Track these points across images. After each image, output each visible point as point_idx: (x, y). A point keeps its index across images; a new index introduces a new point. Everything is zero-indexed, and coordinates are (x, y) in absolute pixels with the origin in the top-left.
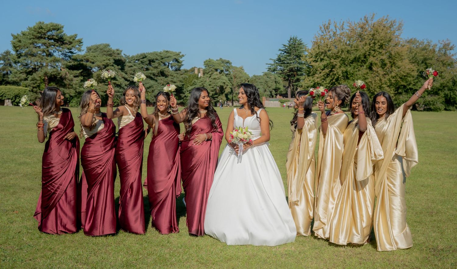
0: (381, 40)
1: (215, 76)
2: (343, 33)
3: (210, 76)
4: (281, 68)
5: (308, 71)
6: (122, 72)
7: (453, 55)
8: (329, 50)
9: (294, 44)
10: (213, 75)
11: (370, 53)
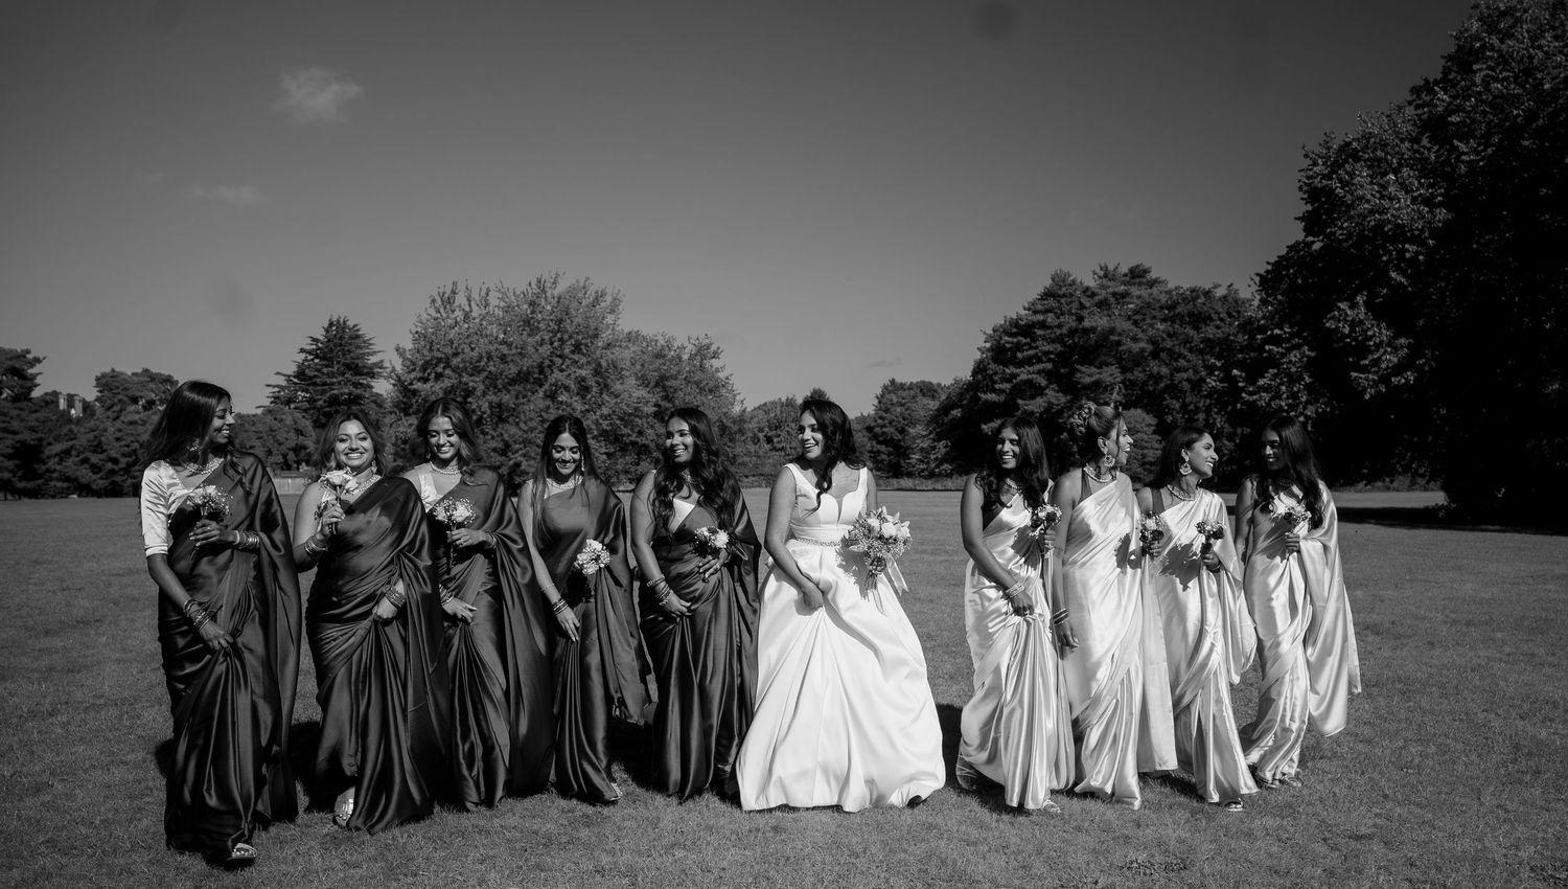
0: (577, 333)
1: (130, 415)
2: (488, 313)
3: (115, 414)
4: (308, 395)
5: (404, 403)
7: (717, 371)
8: (456, 354)
9: (341, 338)
10: (125, 412)
11: (551, 361)
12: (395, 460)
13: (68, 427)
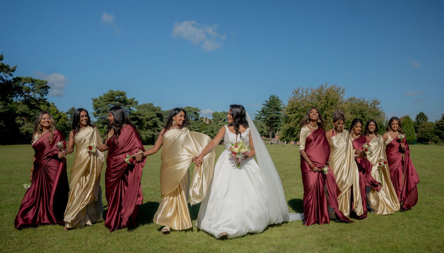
0: (332, 100)
1: (220, 123)
2: (308, 95)
4: (264, 117)
6: (162, 122)
7: (379, 108)
8: (299, 106)
9: (274, 100)
10: (218, 123)
11: (324, 108)
12: (283, 135)
13: (206, 127)
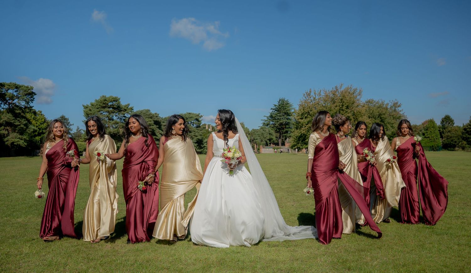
0: (347, 103)
2: (321, 98)
4: (273, 123)
6: (160, 130)
7: (400, 111)
8: (311, 111)
9: (283, 104)
12: (294, 143)
